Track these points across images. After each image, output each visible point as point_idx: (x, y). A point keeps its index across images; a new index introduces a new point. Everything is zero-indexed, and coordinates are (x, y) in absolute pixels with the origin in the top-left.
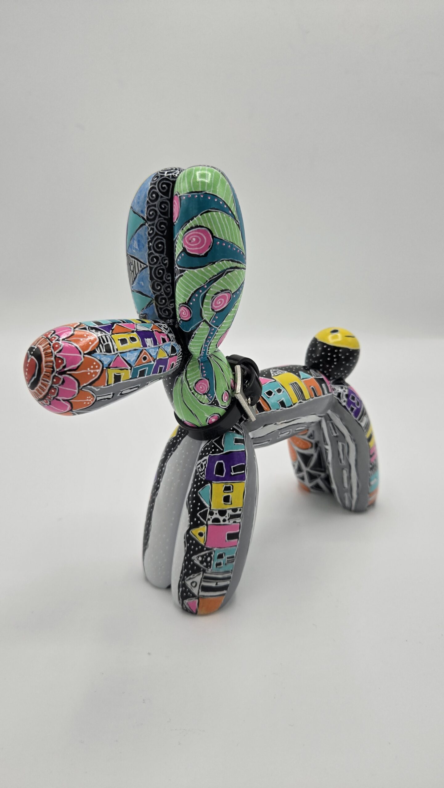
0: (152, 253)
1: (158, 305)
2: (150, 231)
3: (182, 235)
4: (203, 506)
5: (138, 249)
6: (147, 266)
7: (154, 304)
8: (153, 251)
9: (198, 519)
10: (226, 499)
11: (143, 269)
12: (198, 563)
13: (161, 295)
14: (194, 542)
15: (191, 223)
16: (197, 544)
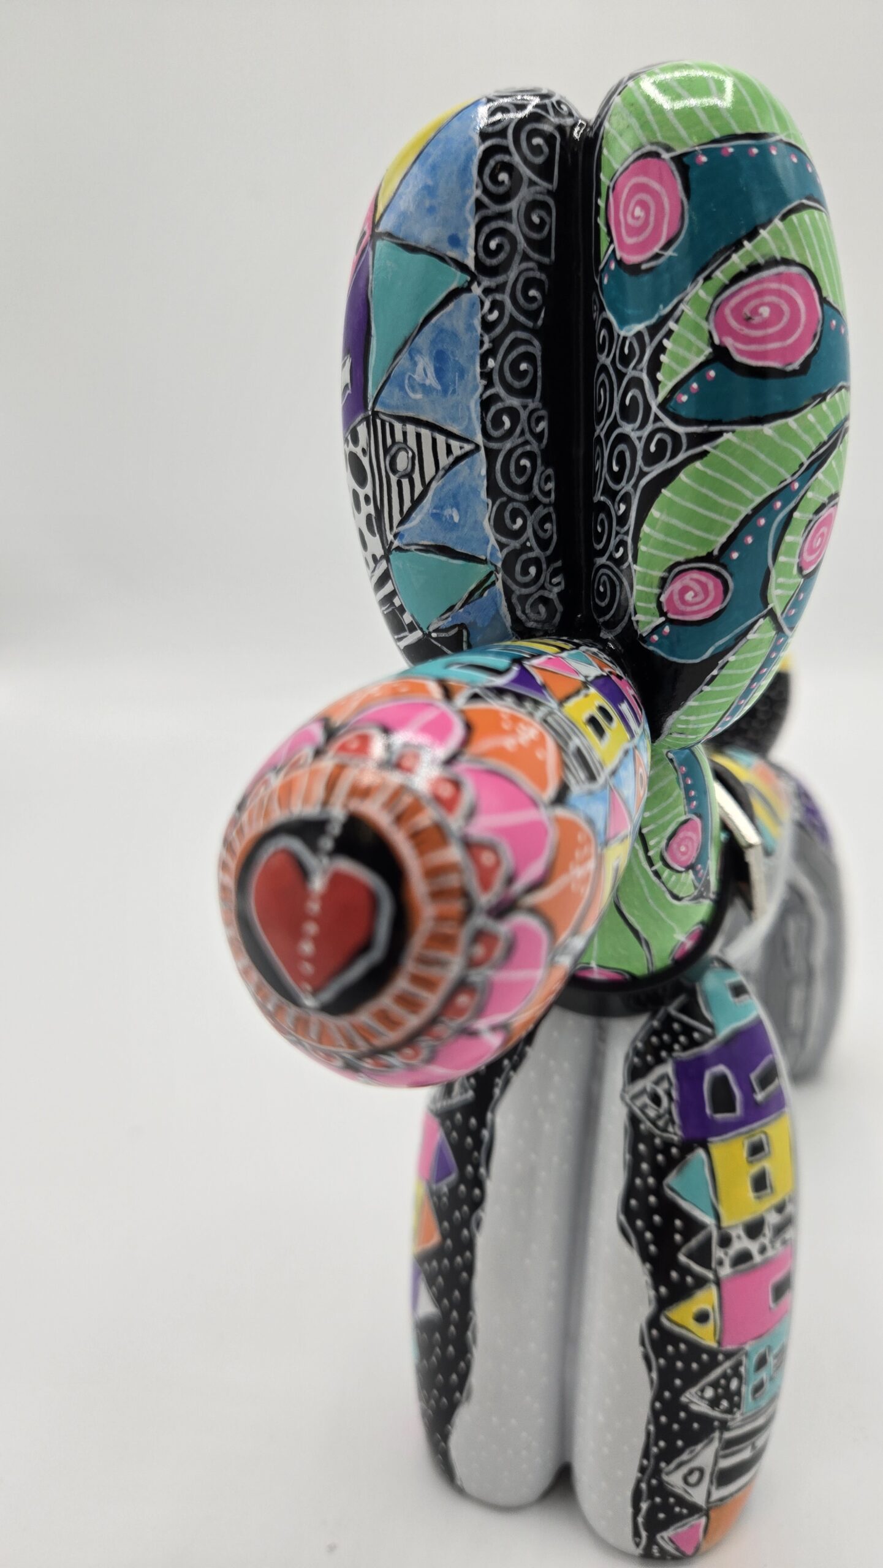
0: (495, 398)
1: (514, 587)
2: (491, 311)
3: (703, 301)
4: (692, 1226)
5: (439, 388)
6: (477, 447)
7: (499, 585)
8: (498, 389)
9: (685, 1271)
10: (760, 1183)
11: (458, 460)
12: (701, 1407)
13: (525, 549)
14: (683, 1346)
15: (747, 251)
16: (695, 1349)
